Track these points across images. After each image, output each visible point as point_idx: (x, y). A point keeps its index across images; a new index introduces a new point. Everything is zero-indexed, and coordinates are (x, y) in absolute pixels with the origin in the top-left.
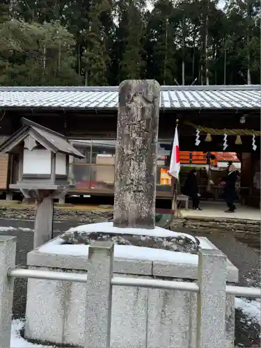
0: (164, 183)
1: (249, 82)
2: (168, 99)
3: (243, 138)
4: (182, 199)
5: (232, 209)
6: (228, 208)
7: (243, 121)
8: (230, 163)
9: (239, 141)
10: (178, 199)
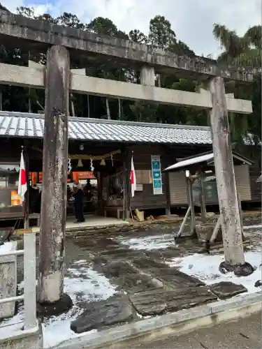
0: (15, 204)
1: (109, 117)
2: (32, 128)
3: (83, 161)
4: (34, 217)
5: (82, 220)
6: (76, 220)
7: (82, 148)
8: (88, 180)
9: (80, 164)
10: (30, 217)
